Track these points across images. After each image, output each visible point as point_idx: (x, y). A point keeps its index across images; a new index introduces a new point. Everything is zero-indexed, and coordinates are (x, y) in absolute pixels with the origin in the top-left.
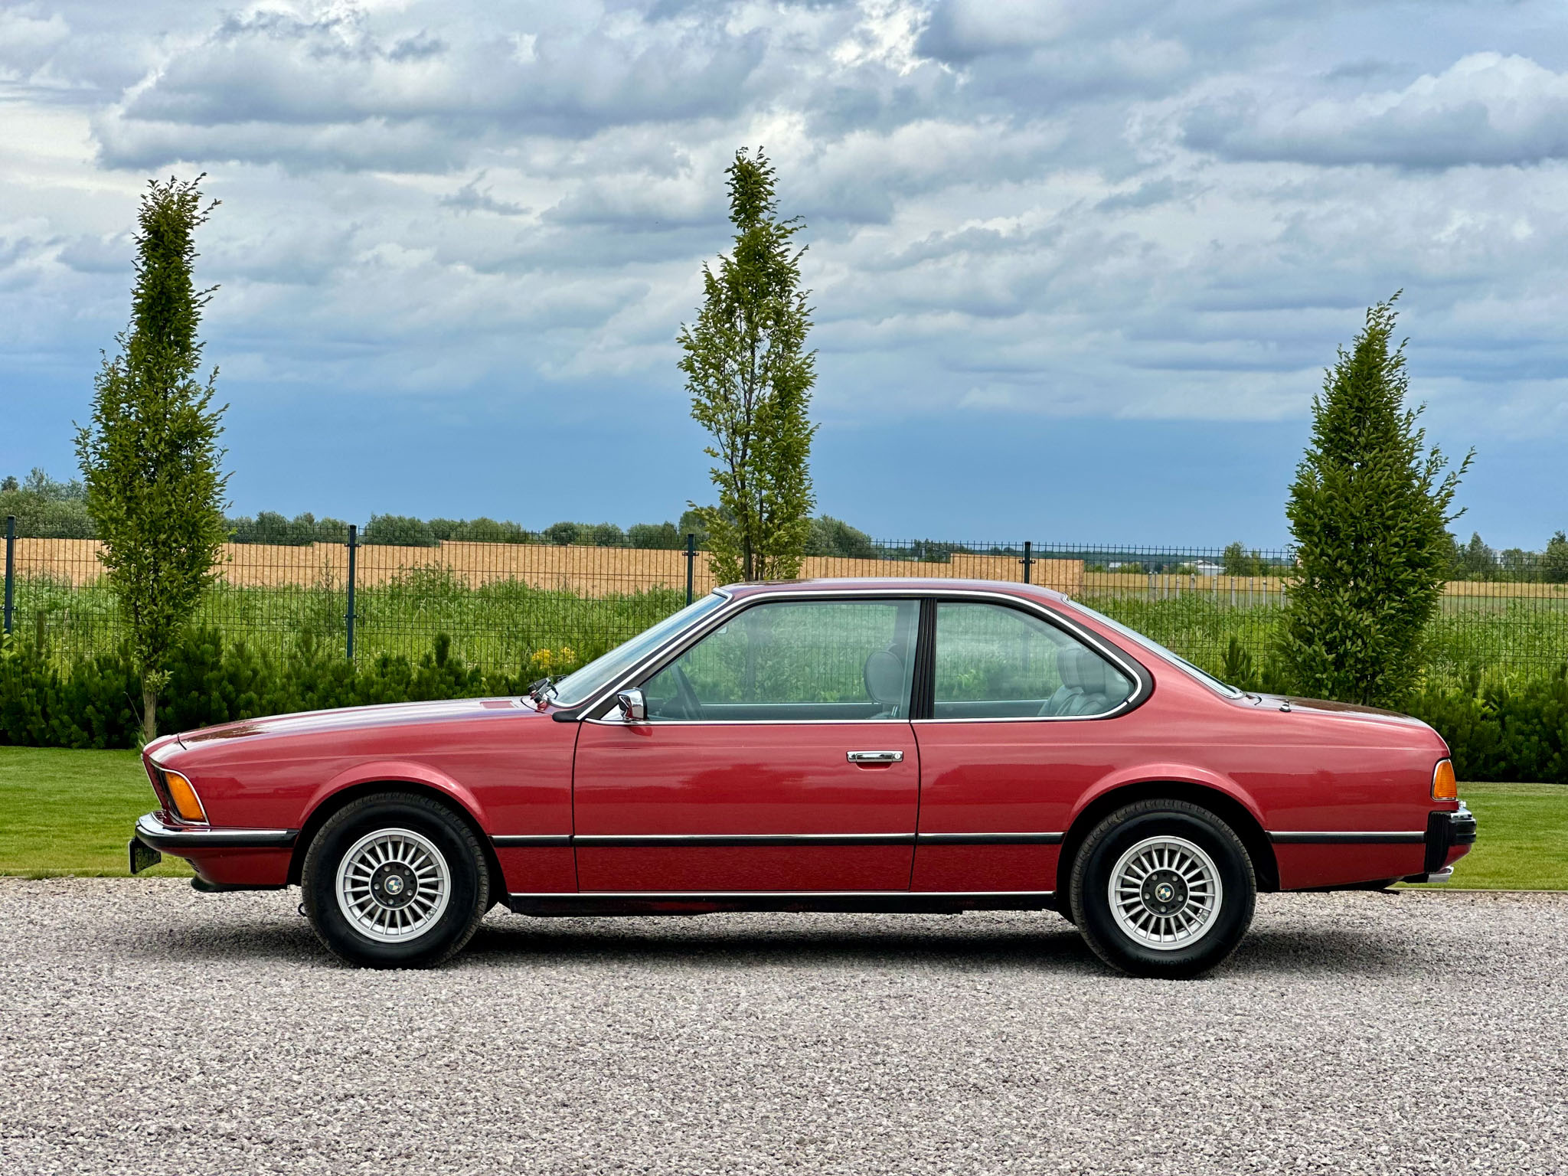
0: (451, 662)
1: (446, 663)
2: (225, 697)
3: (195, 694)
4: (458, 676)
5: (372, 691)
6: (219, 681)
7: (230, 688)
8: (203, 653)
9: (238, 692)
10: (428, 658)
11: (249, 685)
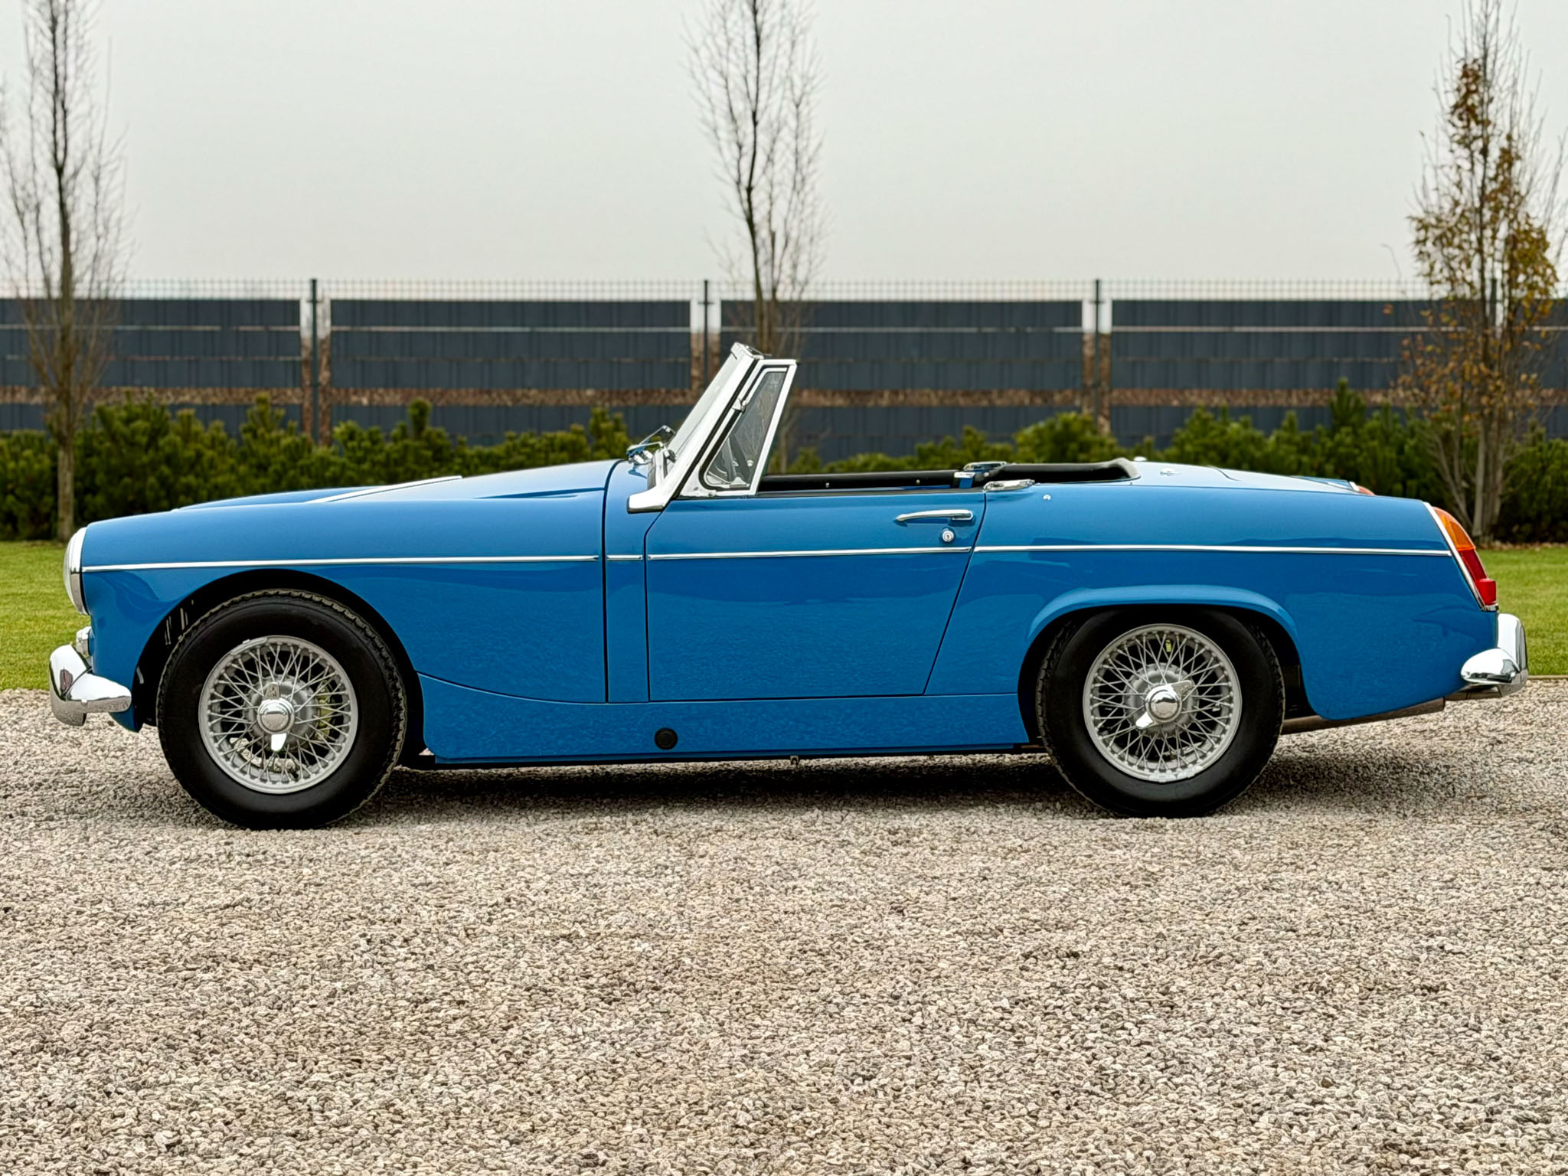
3: (127, 480)
5: (328, 474)
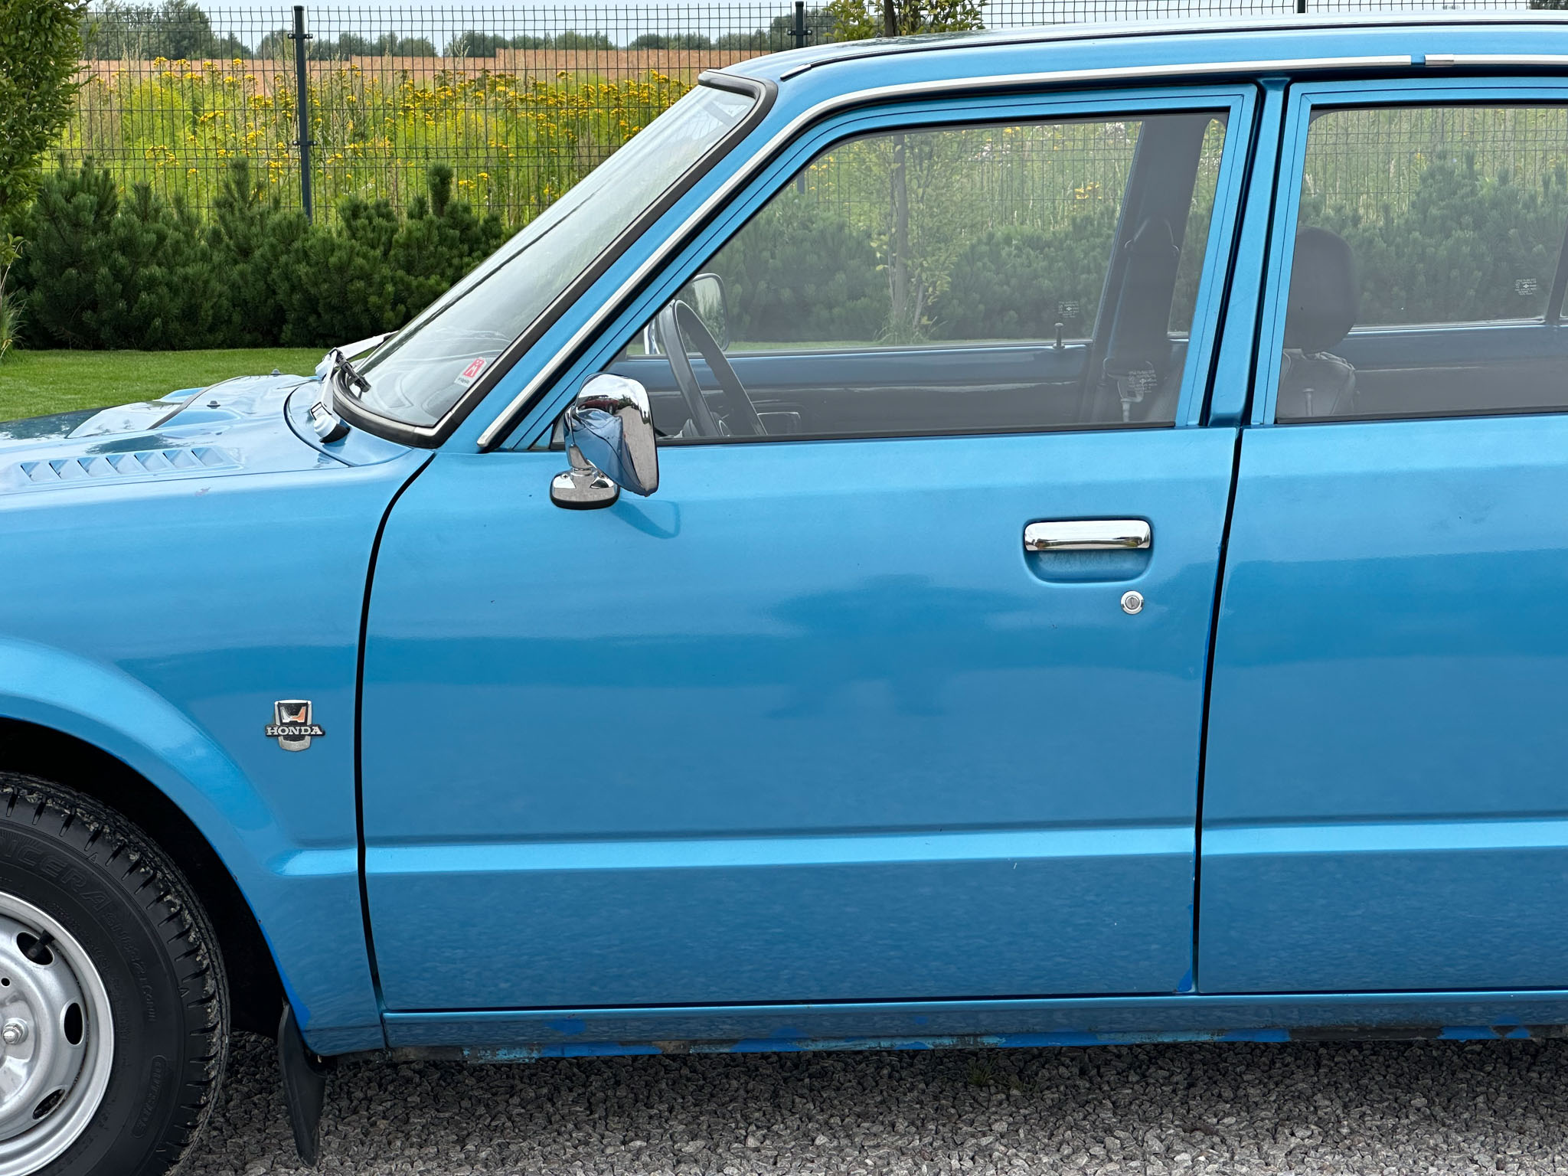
0: (455, 207)
1: (447, 208)
2: (117, 273)
4: (466, 227)
6: (106, 251)
7: (122, 260)
8: (78, 209)
9: (136, 264)
10: (421, 202)
11: (153, 254)
